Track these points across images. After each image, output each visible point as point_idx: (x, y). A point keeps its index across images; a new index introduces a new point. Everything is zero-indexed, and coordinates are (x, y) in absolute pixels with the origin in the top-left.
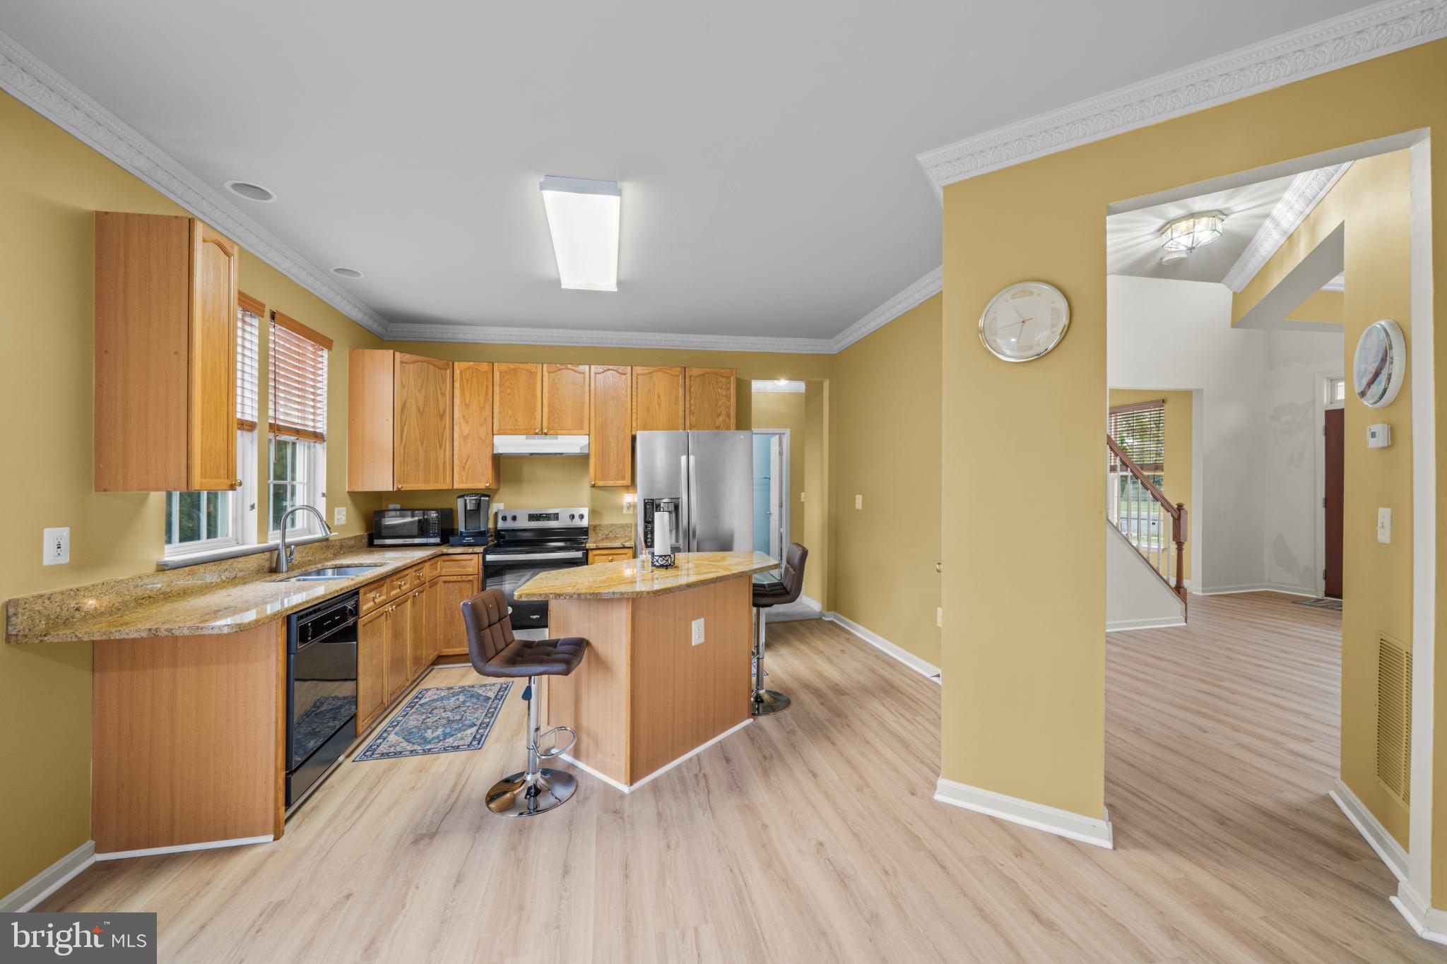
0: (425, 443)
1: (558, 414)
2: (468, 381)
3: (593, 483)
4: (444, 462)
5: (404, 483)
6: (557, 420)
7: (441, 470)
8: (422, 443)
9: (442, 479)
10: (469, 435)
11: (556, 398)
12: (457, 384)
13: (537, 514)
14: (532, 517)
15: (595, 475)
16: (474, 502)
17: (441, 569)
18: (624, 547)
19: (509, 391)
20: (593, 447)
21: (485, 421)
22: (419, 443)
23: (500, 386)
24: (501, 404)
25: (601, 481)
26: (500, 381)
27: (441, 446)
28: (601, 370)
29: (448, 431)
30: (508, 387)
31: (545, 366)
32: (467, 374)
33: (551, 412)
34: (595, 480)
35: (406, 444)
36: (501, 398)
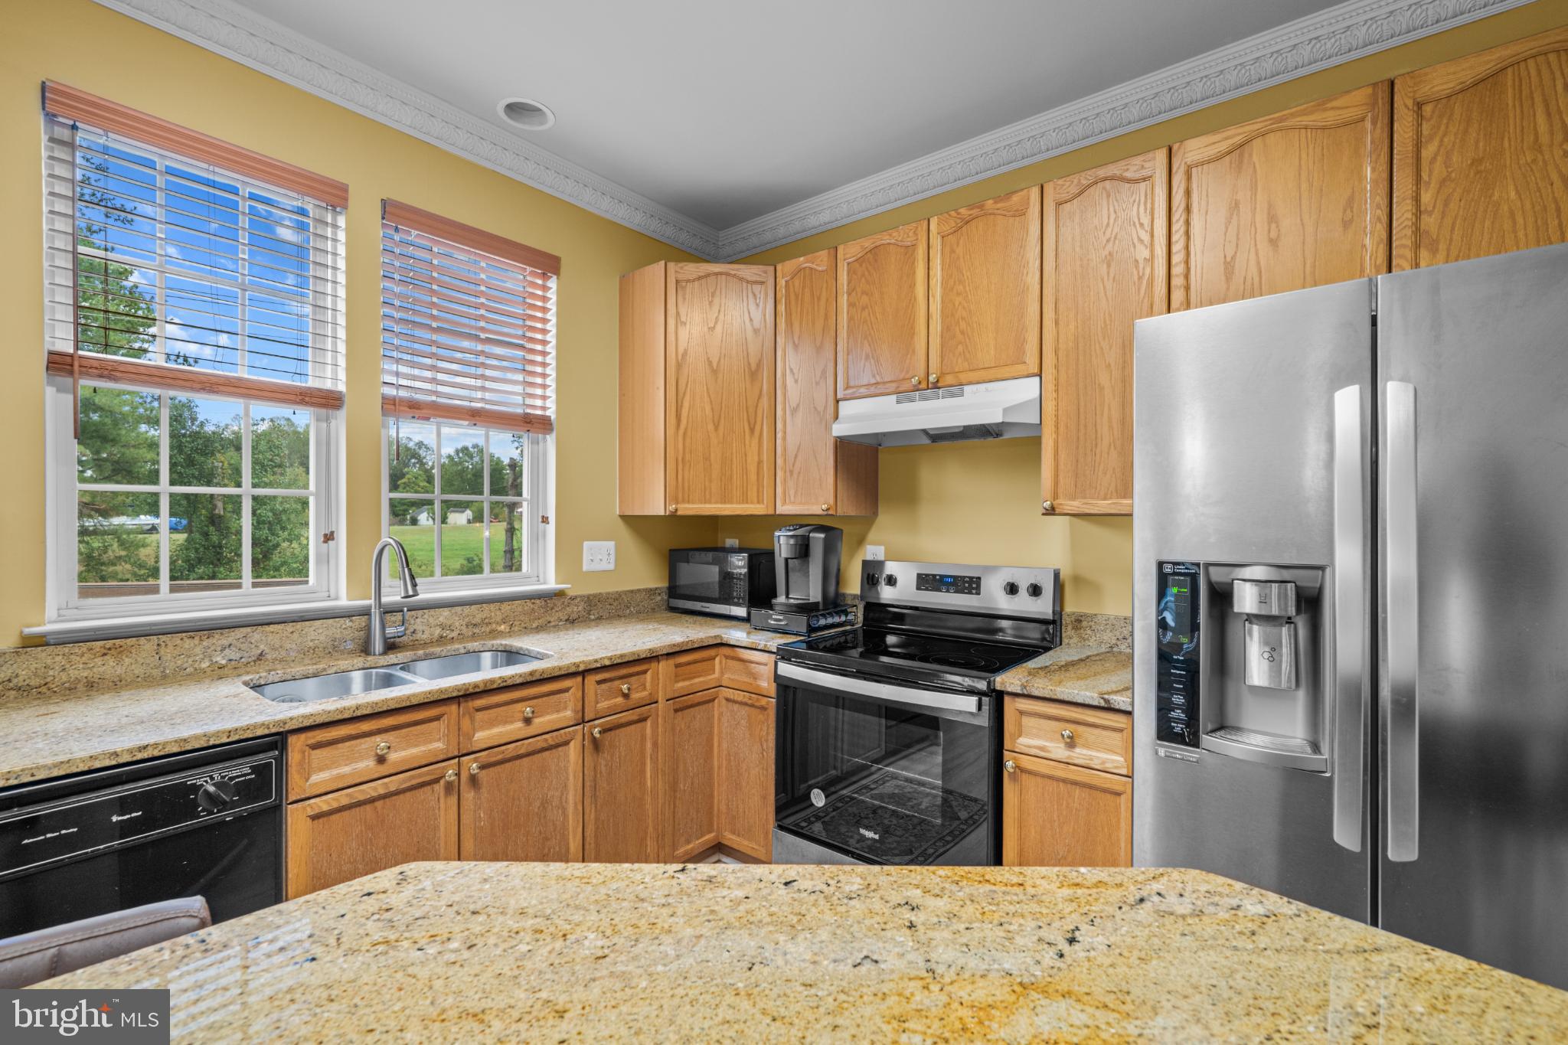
0: (721, 428)
1: (962, 333)
2: (797, 296)
3: (1047, 504)
4: (760, 462)
5: (683, 501)
6: (960, 348)
7: (753, 477)
8: (716, 428)
9: (755, 494)
10: (798, 405)
11: (958, 294)
12: (782, 308)
13: (934, 576)
14: (926, 582)
15: (1056, 483)
16: (792, 541)
17: (722, 673)
18: (1110, 709)
19: (865, 299)
20: (1049, 407)
21: (824, 372)
22: (711, 427)
23: (849, 294)
24: (850, 332)
25: (1074, 498)
26: (849, 283)
27: (752, 430)
28: (1074, 190)
29: (765, 402)
30: (864, 293)
31: (934, 222)
32: (797, 283)
33: (947, 329)
34: (1055, 496)
35: (686, 429)
36: (850, 319)
